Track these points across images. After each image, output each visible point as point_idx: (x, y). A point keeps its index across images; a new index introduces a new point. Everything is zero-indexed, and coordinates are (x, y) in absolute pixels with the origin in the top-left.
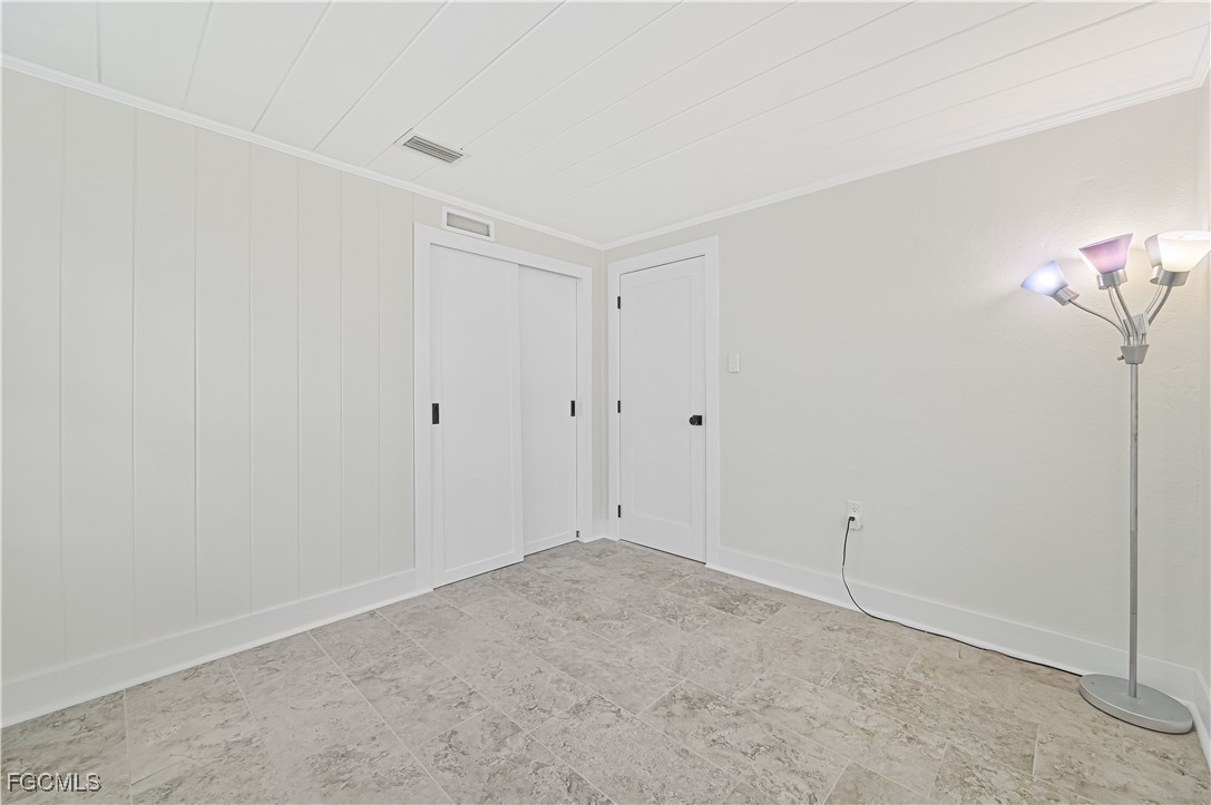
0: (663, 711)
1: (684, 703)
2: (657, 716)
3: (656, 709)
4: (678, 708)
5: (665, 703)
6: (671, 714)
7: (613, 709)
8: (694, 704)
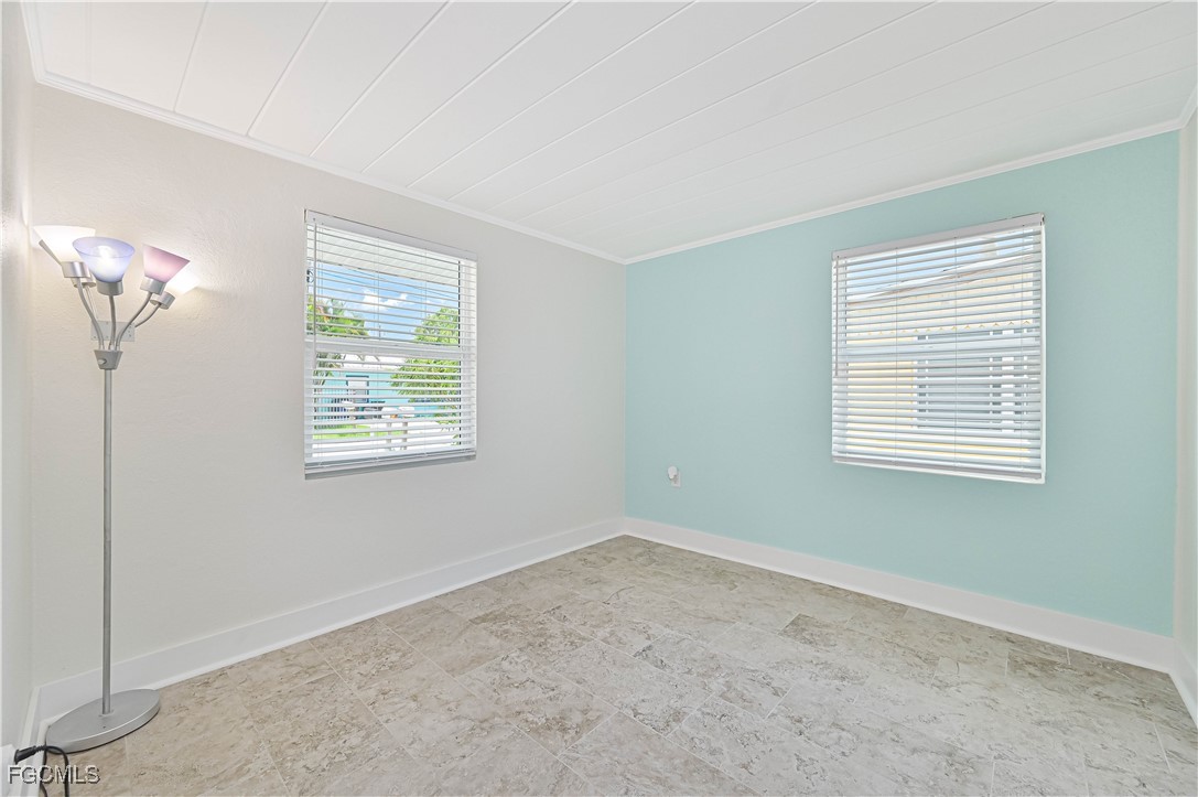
0: (592, 715)
1: (568, 724)
2: (598, 710)
3: (598, 717)
4: (577, 718)
5: (589, 723)
6: (585, 712)
7: (641, 717)
8: (560, 724)
